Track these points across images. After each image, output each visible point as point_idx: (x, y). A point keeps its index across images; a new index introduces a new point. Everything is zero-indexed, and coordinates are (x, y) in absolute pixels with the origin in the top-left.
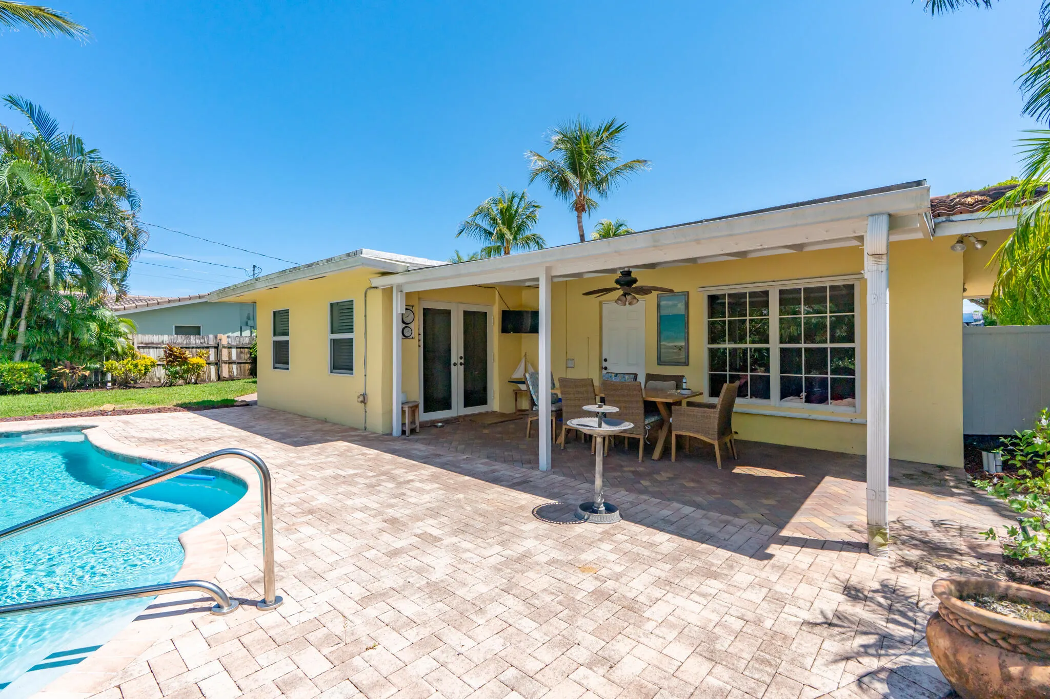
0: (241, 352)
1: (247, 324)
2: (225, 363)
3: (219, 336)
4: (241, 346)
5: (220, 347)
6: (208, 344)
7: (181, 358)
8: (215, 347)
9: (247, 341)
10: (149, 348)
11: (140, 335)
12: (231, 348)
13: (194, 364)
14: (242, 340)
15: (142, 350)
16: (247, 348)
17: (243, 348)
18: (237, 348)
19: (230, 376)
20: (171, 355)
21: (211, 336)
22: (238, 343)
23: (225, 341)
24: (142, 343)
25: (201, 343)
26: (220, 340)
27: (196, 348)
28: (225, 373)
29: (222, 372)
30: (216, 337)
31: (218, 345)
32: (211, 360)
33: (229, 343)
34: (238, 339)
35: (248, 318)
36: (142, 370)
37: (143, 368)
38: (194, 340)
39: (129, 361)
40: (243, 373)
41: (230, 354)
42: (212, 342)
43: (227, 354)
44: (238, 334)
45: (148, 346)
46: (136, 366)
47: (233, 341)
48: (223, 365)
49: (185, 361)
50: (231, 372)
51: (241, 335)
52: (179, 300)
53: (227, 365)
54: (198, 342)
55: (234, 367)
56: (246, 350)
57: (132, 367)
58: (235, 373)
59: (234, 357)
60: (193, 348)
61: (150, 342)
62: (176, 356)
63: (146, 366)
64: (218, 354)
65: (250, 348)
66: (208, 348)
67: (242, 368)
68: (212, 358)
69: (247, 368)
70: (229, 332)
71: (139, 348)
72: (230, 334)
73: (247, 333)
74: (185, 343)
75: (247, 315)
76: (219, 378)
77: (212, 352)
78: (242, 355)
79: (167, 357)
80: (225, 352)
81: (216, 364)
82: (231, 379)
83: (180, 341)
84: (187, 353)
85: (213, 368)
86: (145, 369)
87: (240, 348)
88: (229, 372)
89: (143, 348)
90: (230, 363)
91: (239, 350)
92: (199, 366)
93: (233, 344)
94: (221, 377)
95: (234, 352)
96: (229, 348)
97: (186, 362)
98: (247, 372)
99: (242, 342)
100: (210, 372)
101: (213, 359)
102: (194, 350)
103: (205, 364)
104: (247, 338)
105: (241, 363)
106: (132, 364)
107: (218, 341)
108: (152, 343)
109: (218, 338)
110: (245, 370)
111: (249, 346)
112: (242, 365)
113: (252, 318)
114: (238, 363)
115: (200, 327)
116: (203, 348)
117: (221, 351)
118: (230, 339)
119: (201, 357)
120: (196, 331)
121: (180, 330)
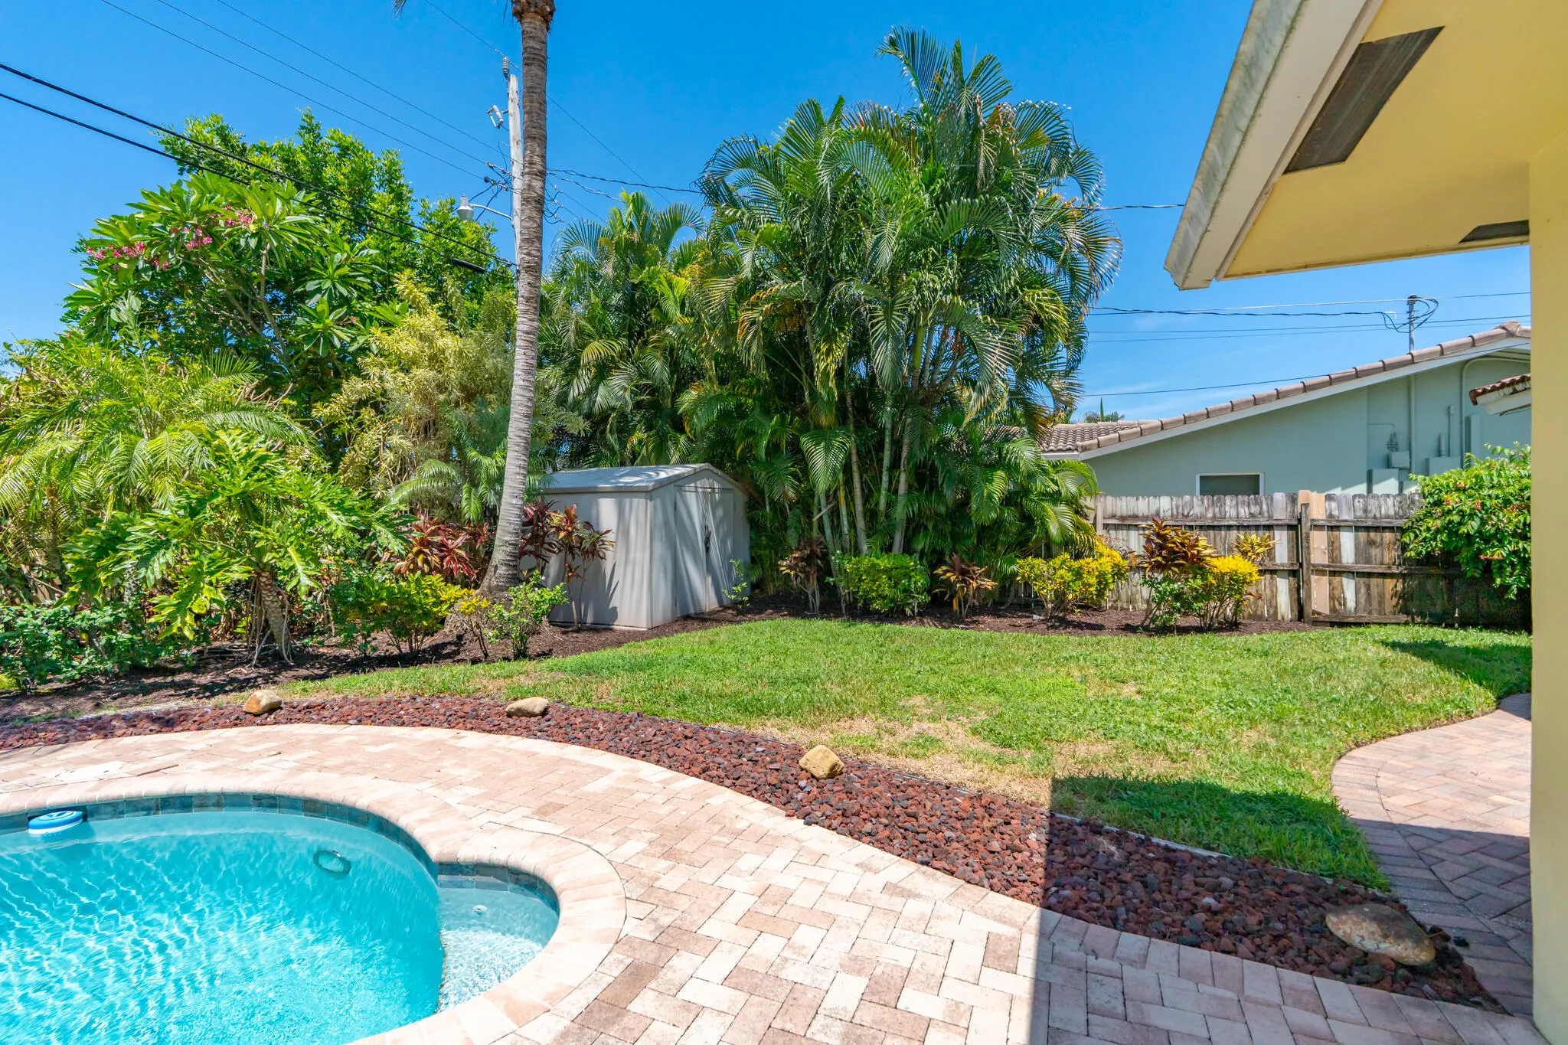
0: (1371, 543)
1: (1388, 464)
2: (1319, 571)
3: (1303, 495)
4: (1369, 523)
5: (1306, 525)
6: (1270, 517)
7: (1185, 557)
8: (1291, 527)
9: (1389, 508)
10: (1129, 527)
11: (1109, 498)
12: (1337, 528)
13: (1223, 575)
14: (1372, 505)
15: (1112, 532)
16: (1391, 529)
17: (1376, 529)
18: (1357, 529)
19: (1333, 610)
20: (1161, 547)
21: (1280, 497)
22: (1360, 513)
23: (1318, 507)
24: (1114, 516)
25: (1252, 515)
26: (1306, 505)
27: (1239, 528)
28: (1319, 600)
29: (1309, 596)
30: (1293, 500)
31: (1300, 520)
32: (1278, 561)
33: (1331, 516)
34: (1359, 504)
35: (1393, 446)
36: (1090, 586)
37: (1093, 580)
38: (1233, 508)
39: (1064, 562)
40: (1375, 603)
41: (1334, 547)
42: (1281, 514)
43: (1324, 546)
44: (1362, 489)
45: (1126, 523)
46: (1078, 574)
47: (1344, 508)
48: (1314, 578)
49: (1196, 564)
50: (1336, 598)
51: (1370, 490)
52: (1208, 415)
53: (1326, 579)
54: (1244, 512)
55: (1349, 586)
56: (1388, 536)
57: (1069, 576)
58: (1351, 604)
59: (1348, 556)
60: (1229, 527)
61: (1131, 513)
62: (1171, 551)
63: (1101, 577)
64: (1299, 545)
65: (1402, 531)
66: (1269, 528)
67: (1374, 591)
68: (1282, 556)
69: (1389, 592)
70: (1335, 487)
71: (1106, 526)
72: (1337, 491)
73: (1388, 486)
74: (1210, 515)
75: (1387, 439)
76: (1300, 612)
77: (1281, 540)
78: (1374, 552)
79: (1152, 554)
80: (1319, 541)
81: (1294, 573)
82: (1339, 622)
83: (1197, 510)
84: (1203, 542)
85: (1283, 585)
86: (1099, 583)
87: (1368, 529)
88: (1332, 598)
89: (1117, 527)
90: (1333, 574)
91: (1363, 535)
92: (1237, 581)
93: (1345, 517)
94: (1307, 611)
95: (1347, 540)
96: (1331, 528)
97: (1201, 568)
98: (1390, 603)
99: (1373, 510)
100: (1274, 596)
101: (1285, 560)
102: (1234, 533)
103: (1256, 577)
104: (1390, 502)
105: (1370, 575)
106: (1070, 569)
107: (1298, 509)
108: (1135, 517)
109: (1300, 501)
110: (1382, 596)
111: (1396, 523)
112: (1374, 581)
113: (1402, 442)
114: (1361, 574)
115: (1257, 477)
116: (1257, 528)
117: (1308, 538)
118: (1334, 505)
119: (1244, 554)
120: (1249, 485)
121: (1213, 486)
